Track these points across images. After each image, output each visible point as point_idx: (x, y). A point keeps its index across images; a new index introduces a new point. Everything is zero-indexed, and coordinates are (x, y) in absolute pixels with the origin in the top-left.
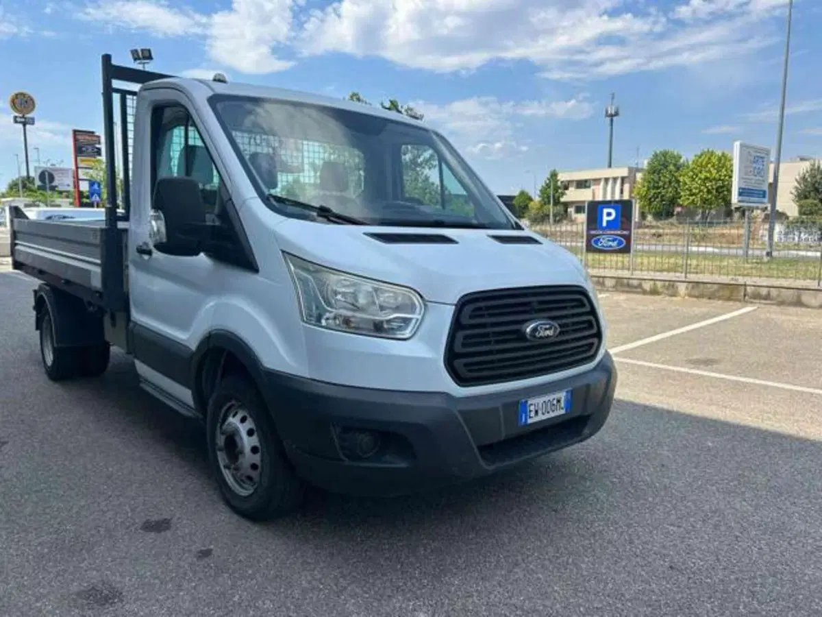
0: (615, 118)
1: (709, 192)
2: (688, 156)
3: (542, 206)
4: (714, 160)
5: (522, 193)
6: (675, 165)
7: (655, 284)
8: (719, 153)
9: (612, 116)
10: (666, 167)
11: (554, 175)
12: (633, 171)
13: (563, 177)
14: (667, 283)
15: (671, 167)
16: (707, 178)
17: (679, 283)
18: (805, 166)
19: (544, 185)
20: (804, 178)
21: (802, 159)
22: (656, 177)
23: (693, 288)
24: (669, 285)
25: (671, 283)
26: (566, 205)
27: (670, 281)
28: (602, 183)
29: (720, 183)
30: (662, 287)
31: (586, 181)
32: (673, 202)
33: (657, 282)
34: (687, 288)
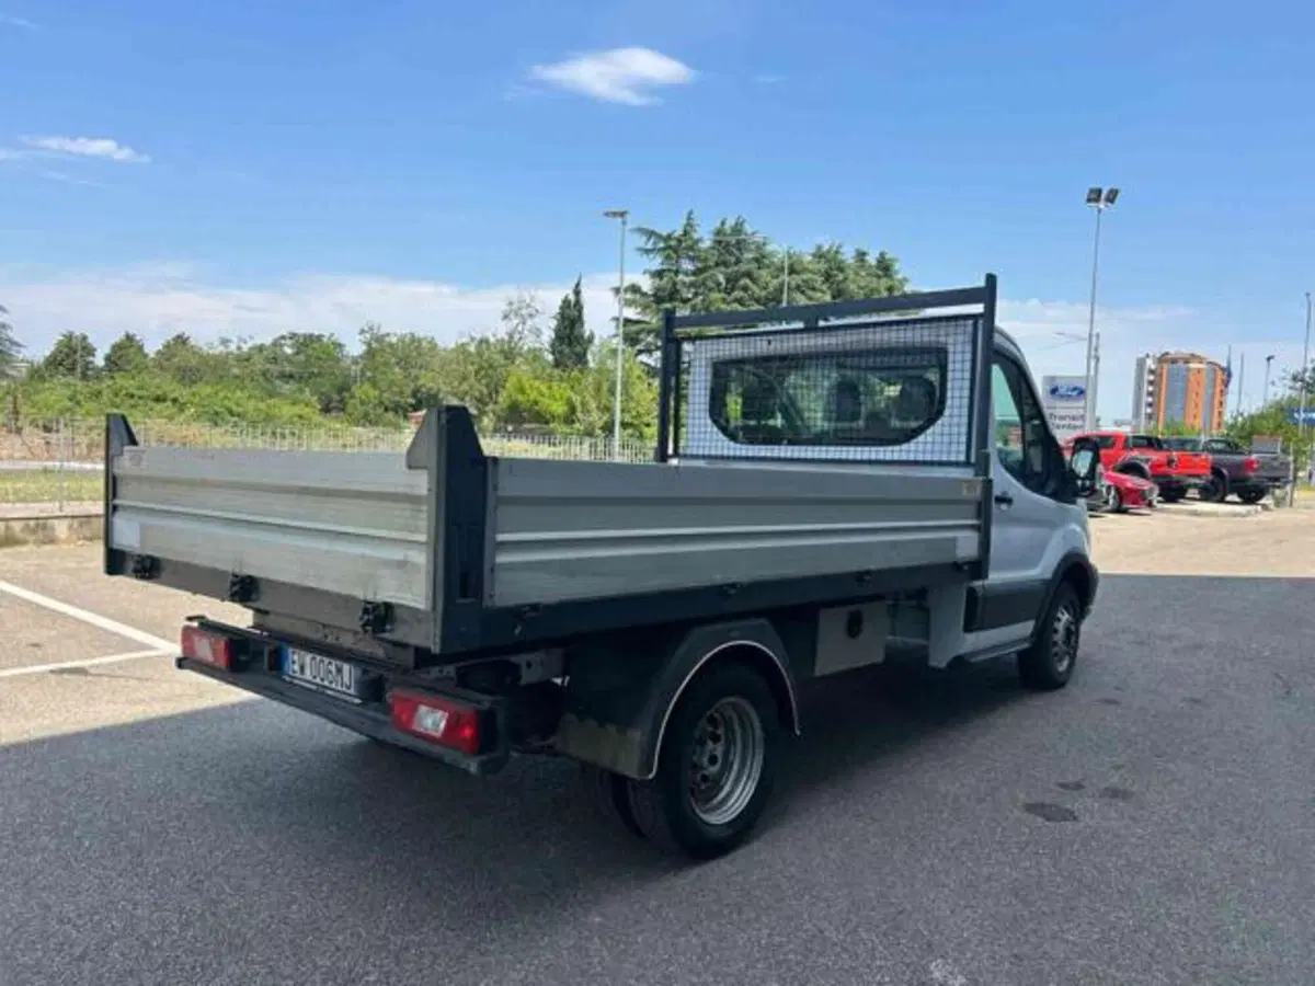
7: (7, 528)
14: (32, 523)
17: (56, 522)
23: (81, 525)
24: (37, 525)
25: (41, 522)
27: (37, 519)
30: (23, 530)
33: (13, 524)
34: (70, 527)
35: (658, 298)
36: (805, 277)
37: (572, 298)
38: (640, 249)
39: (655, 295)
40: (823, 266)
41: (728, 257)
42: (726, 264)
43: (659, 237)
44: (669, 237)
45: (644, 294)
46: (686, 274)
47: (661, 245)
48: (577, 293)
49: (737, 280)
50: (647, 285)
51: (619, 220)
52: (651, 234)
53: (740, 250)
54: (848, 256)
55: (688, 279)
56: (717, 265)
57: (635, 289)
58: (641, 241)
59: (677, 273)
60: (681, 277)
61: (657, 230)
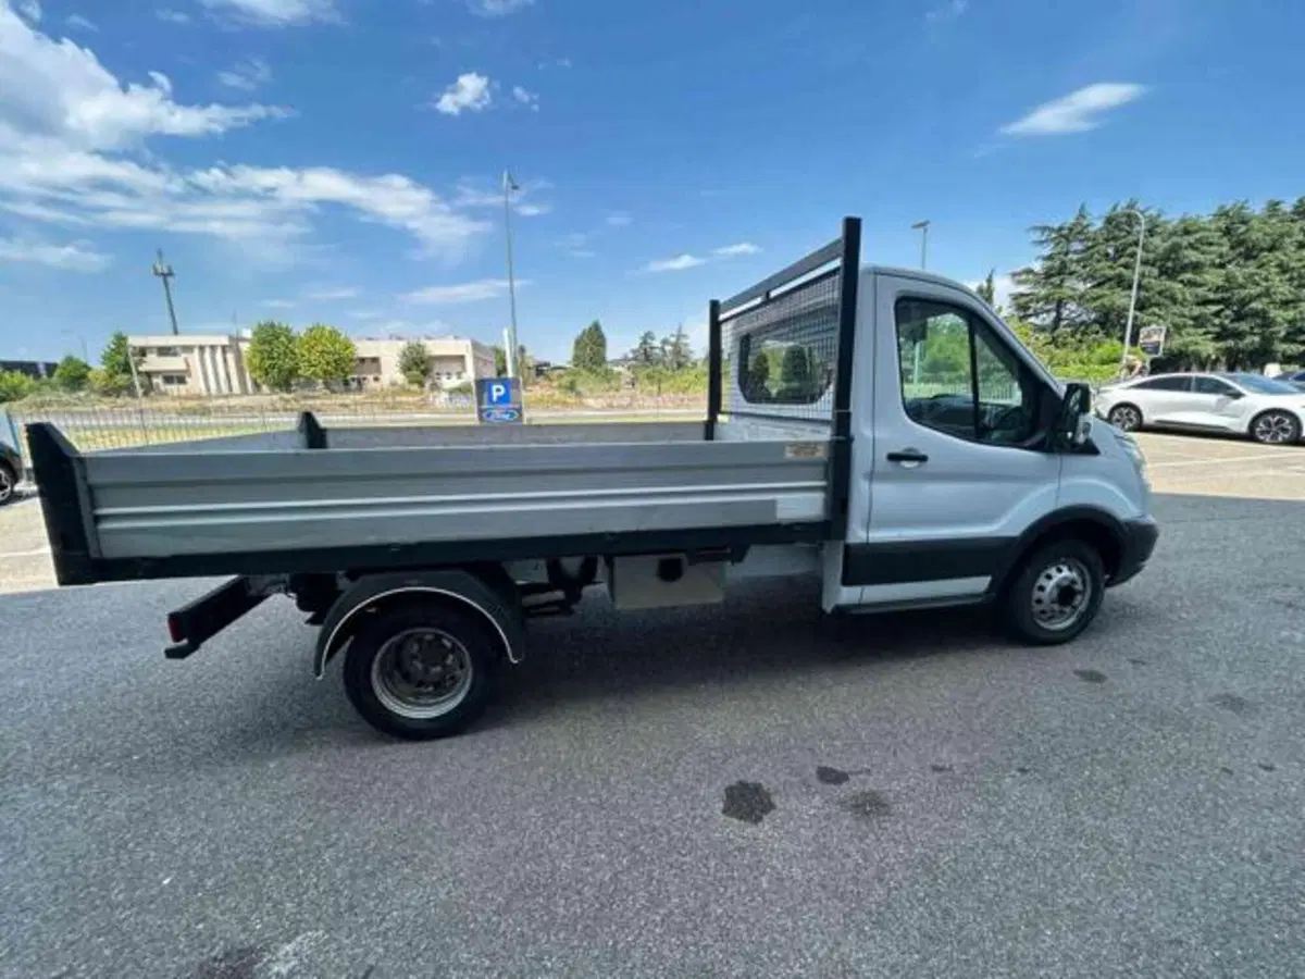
0: (170, 279)
1: (328, 363)
2: (300, 329)
3: (111, 376)
4: (327, 334)
5: (69, 360)
6: (286, 336)
8: (328, 328)
9: (165, 276)
10: (277, 338)
11: (120, 340)
12: (236, 340)
13: (135, 341)
15: (283, 339)
16: (323, 352)
18: (402, 345)
19: (108, 350)
20: (404, 354)
21: (400, 339)
22: (267, 347)
26: (149, 375)
28: (196, 351)
29: (336, 357)
31: (175, 347)
32: (293, 372)
35: (1048, 275)
36: (1198, 236)
37: (985, 285)
38: (1035, 242)
39: (1046, 273)
40: (1222, 224)
41: (1117, 233)
42: (1115, 238)
43: (1051, 230)
44: (1061, 229)
45: (1036, 274)
46: (1075, 252)
47: (1054, 235)
48: (989, 281)
49: (1124, 250)
50: (1038, 266)
51: (922, 230)
52: (1044, 229)
53: (1130, 225)
54: (1257, 208)
55: (1075, 257)
56: (1107, 240)
57: (1029, 271)
58: (1037, 236)
59: (1066, 254)
60: (1070, 256)
61: (1050, 225)
